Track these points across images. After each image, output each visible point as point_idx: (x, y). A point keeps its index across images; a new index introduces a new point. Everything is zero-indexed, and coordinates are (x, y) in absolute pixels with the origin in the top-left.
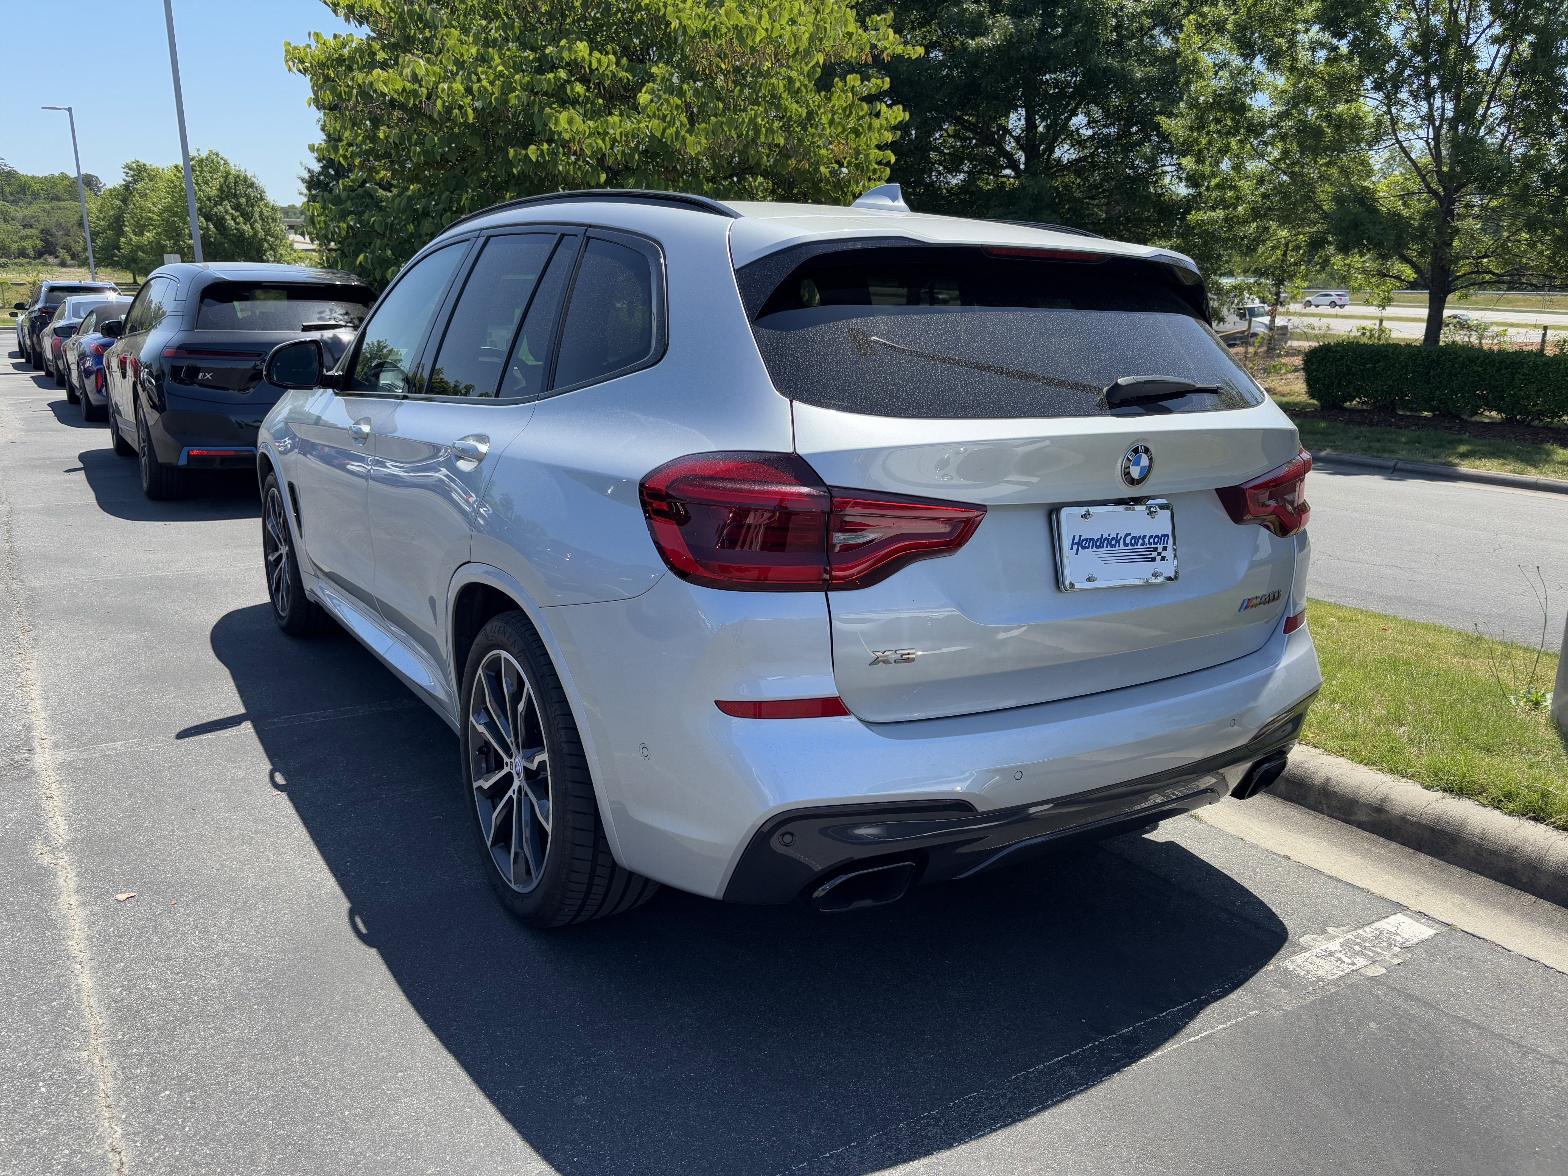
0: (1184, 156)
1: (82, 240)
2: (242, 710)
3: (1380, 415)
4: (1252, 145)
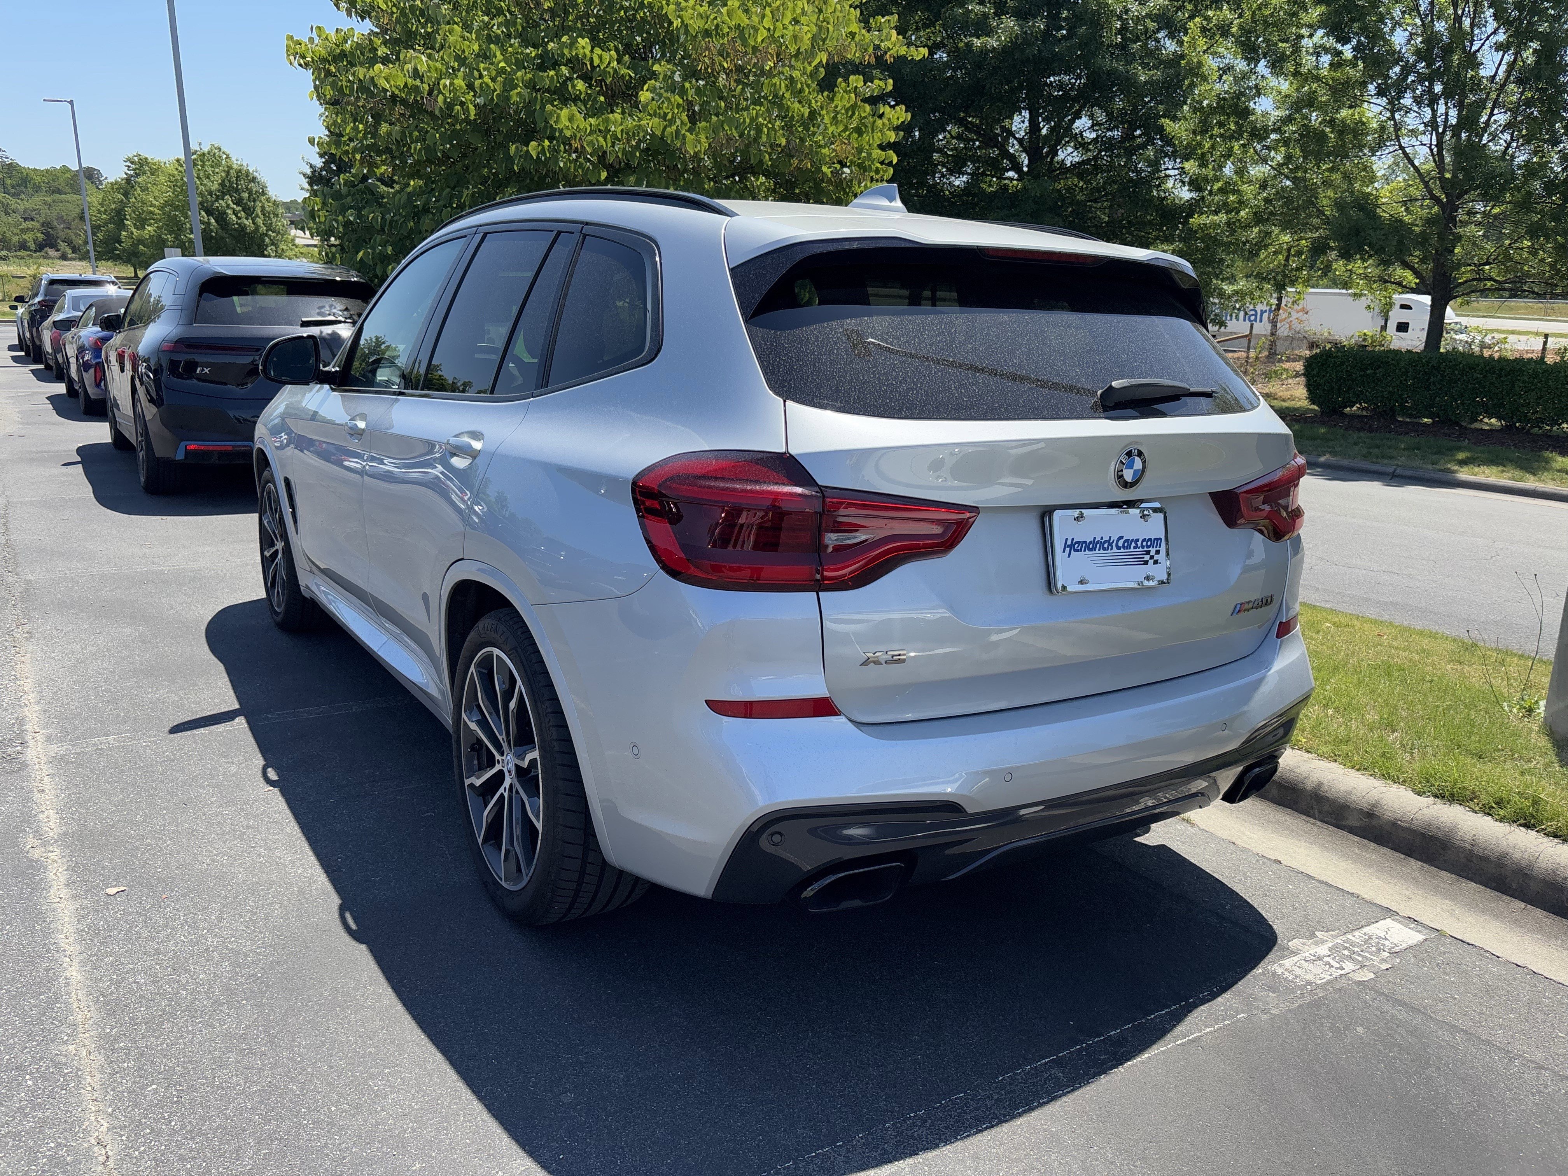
0: (1187, 161)
1: (82, 234)
2: (237, 706)
3: (1379, 421)
4: (1255, 150)
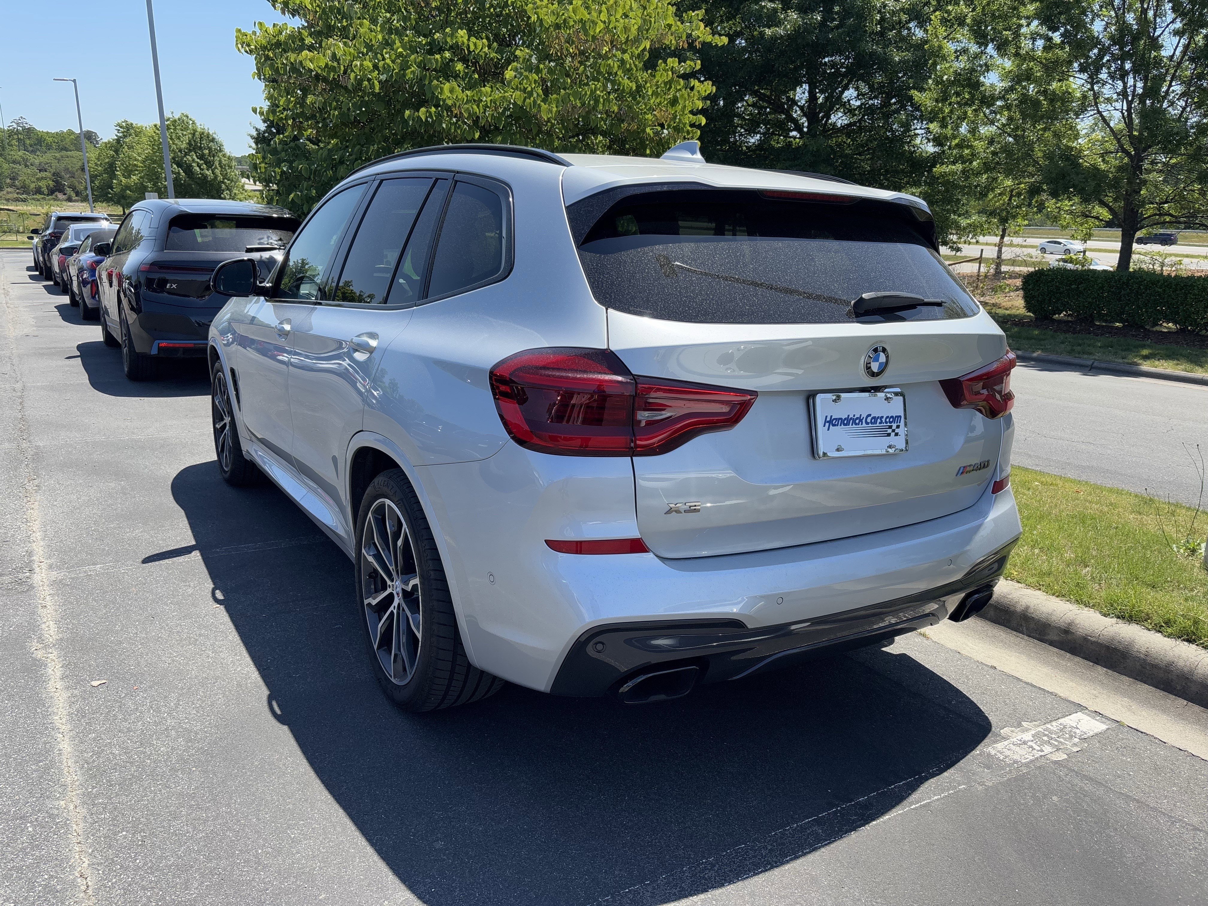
0: (932, 123)
1: (83, 181)
2: (193, 543)
3: (1081, 325)
4: (984, 114)
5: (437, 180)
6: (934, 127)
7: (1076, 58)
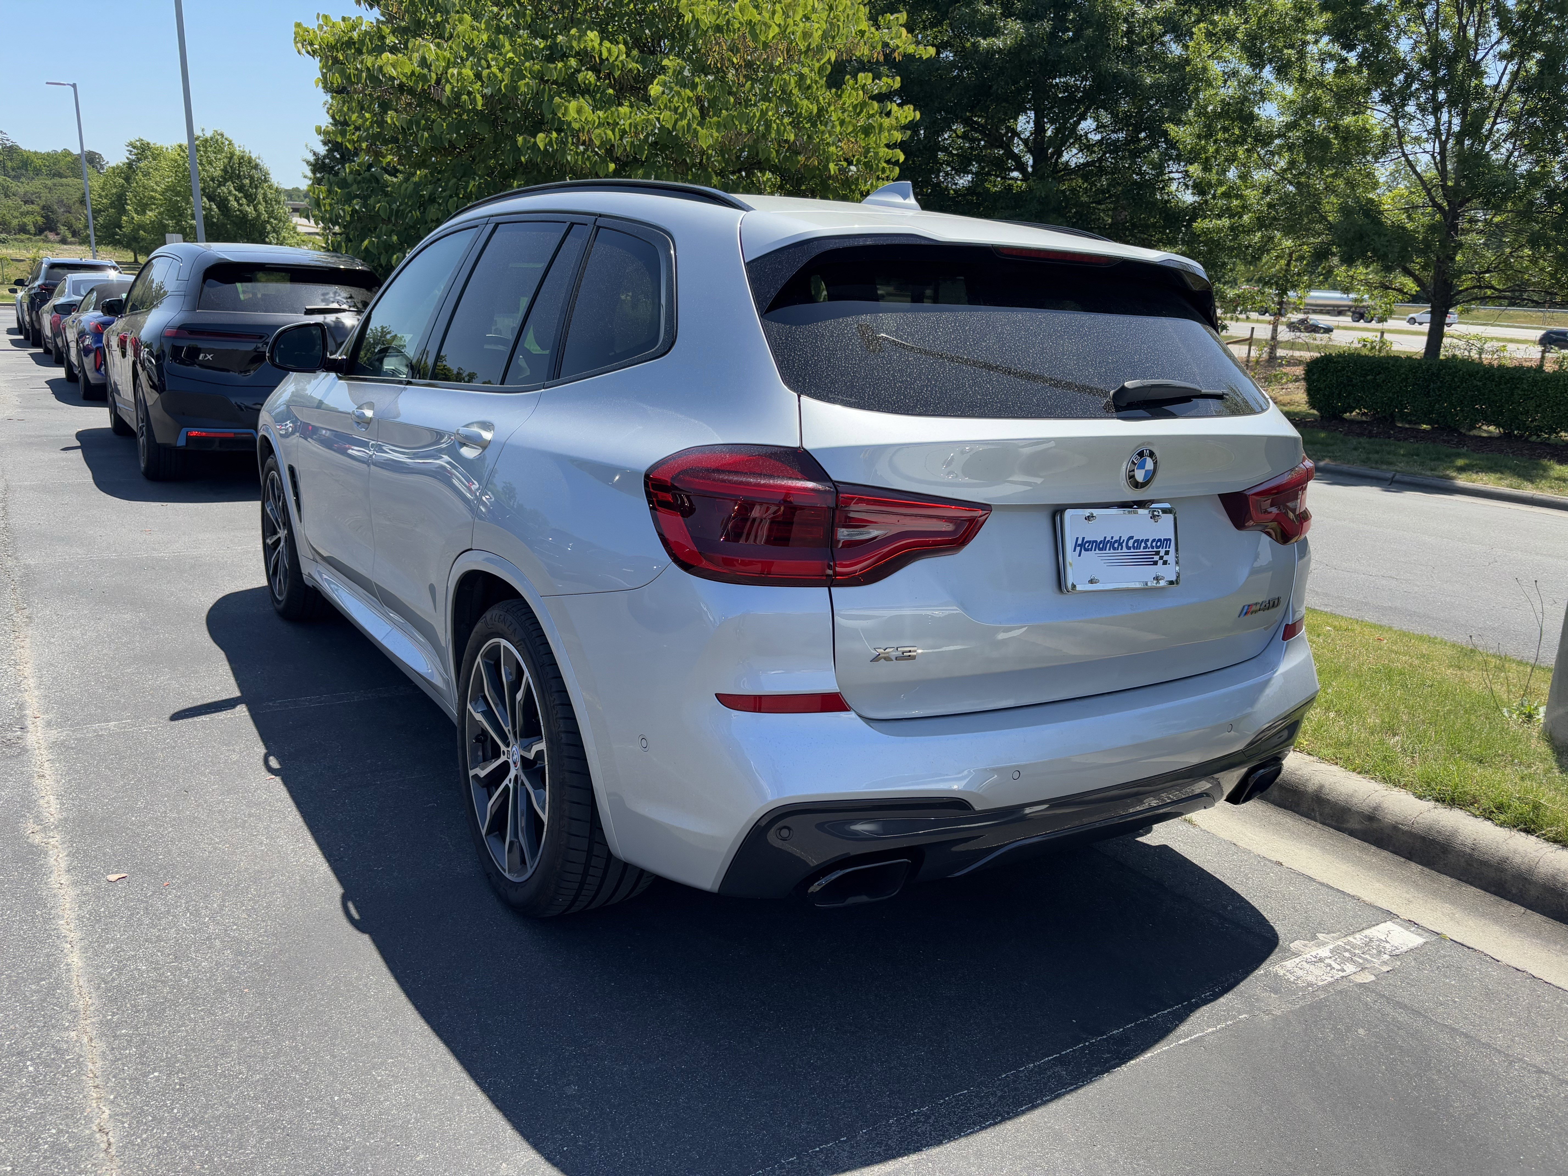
0: (1191, 164)
1: (83, 218)
2: (238, 694)
3: (1378, 427)
4: (1259, 155)
5: (572, 224)
6: (1195, 169)
7: (1377, 86)
